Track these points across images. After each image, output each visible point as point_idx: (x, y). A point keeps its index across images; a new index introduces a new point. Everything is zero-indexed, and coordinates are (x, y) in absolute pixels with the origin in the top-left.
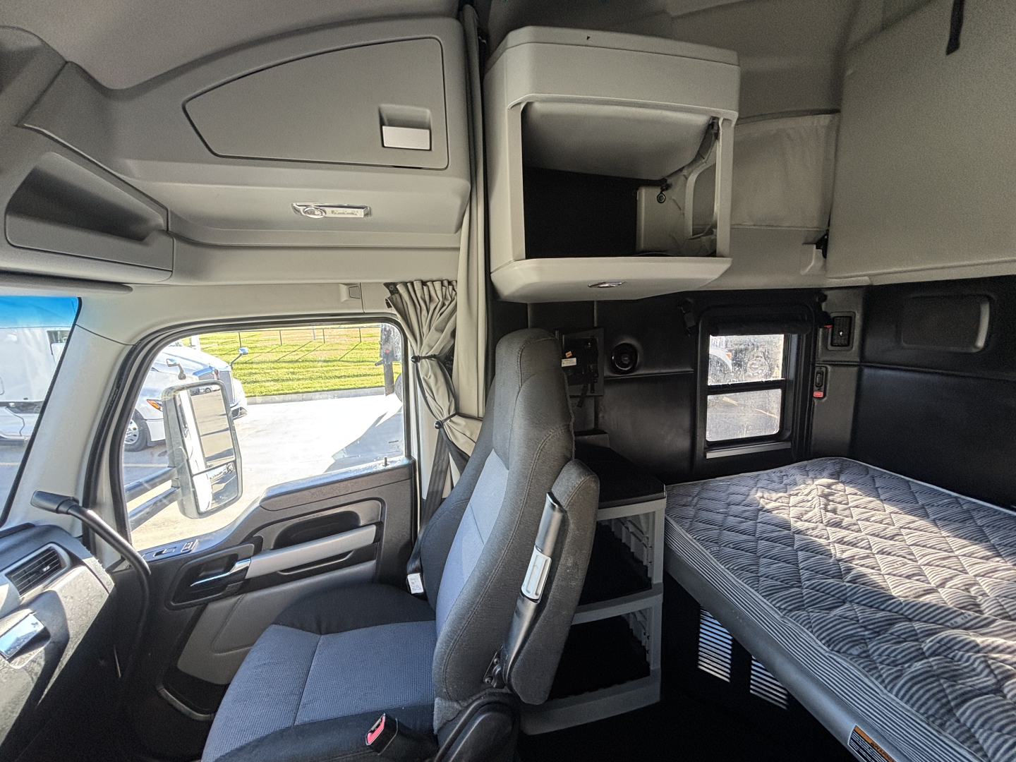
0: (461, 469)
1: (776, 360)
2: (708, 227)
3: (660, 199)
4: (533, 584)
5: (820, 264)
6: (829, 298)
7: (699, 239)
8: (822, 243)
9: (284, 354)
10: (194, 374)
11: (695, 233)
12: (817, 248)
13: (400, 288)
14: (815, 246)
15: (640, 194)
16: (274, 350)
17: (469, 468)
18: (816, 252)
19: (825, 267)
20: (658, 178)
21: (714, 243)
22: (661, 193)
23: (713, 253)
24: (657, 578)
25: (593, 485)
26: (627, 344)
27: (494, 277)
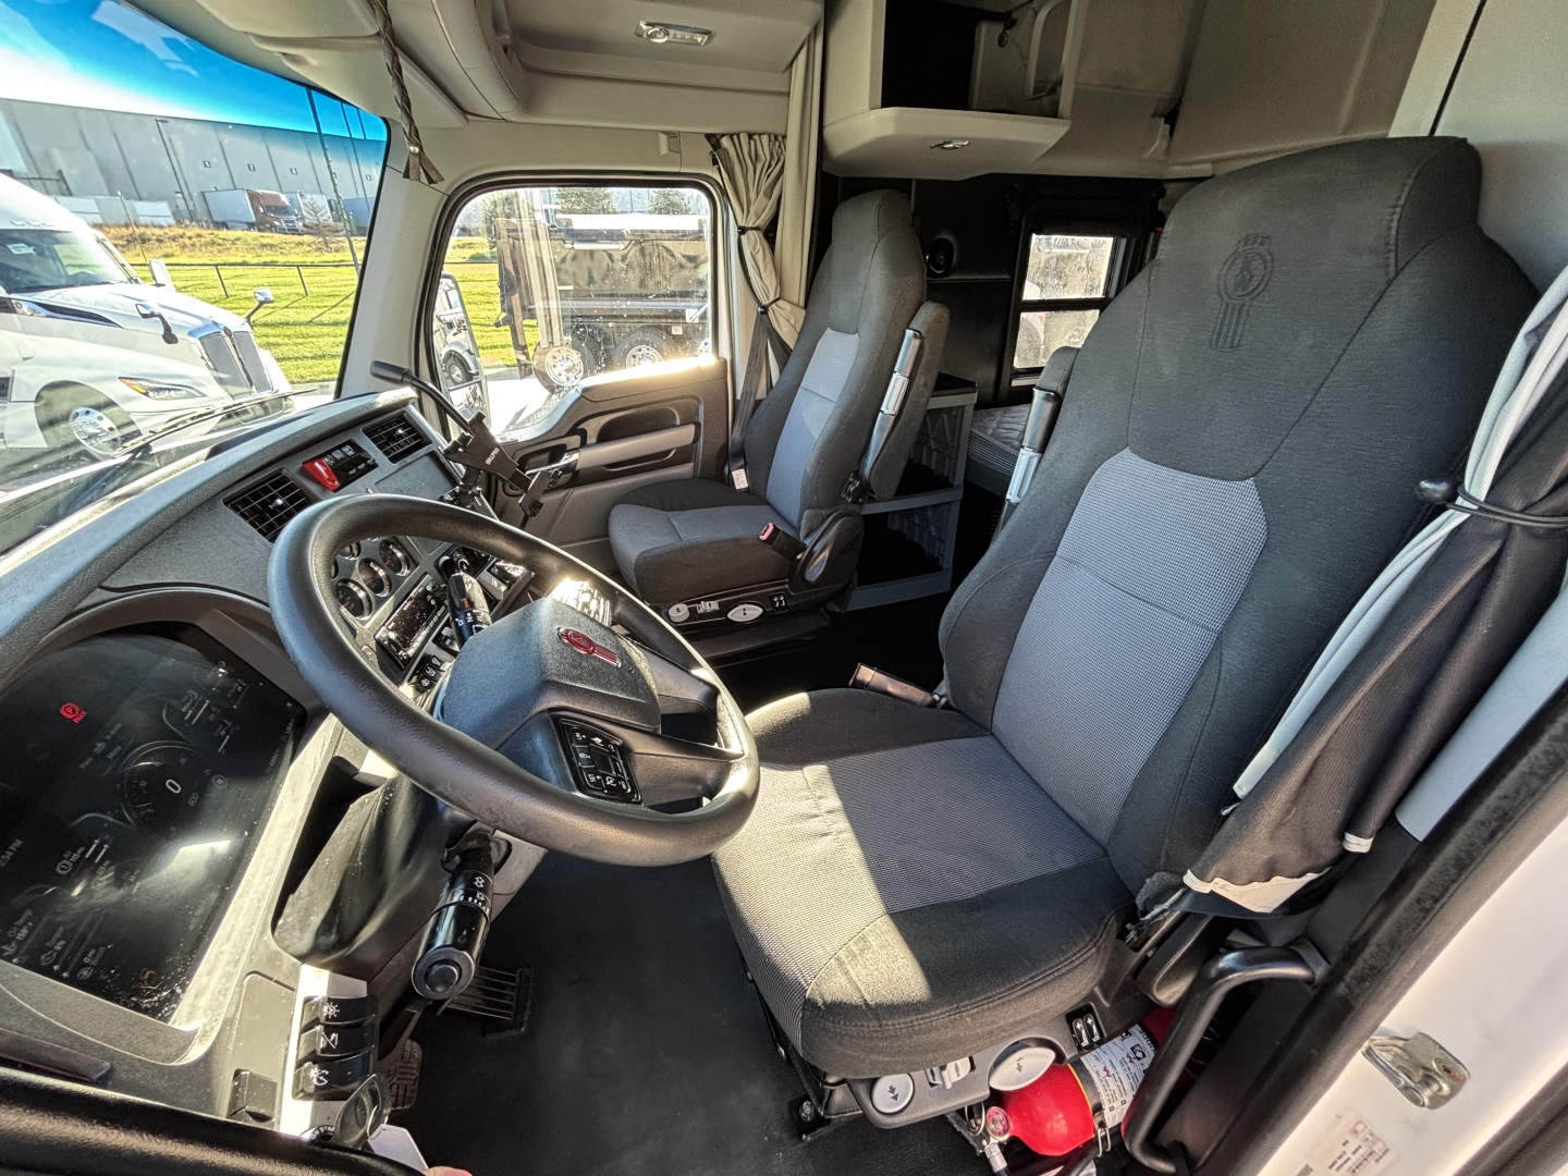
0: (782, 366)
1: (1099, 273)
2: (1050, 85)
3: (1001, 42)
4: (890, 404)
5: (1165, 146)
6: (1169, 192)
7: (1038, 101)
8: (1172, 117)
9: (319, 311)
10: (190, 333)
11: (1036, 90)
12: (1165, 122)
13: (725, 142)
14: (1163, 119)
15: (980, 31)
16: (296, 304)
17: (793, 362)
18: (1164, 128)
19: (1168, 150)
20: (1002, 9)
21: (1056, 103)
22: (1004, 32)
23: (1054, 113)
24: (959, 480)
25: (946, 315)
26: (945, 240)
27: (827, 132)
